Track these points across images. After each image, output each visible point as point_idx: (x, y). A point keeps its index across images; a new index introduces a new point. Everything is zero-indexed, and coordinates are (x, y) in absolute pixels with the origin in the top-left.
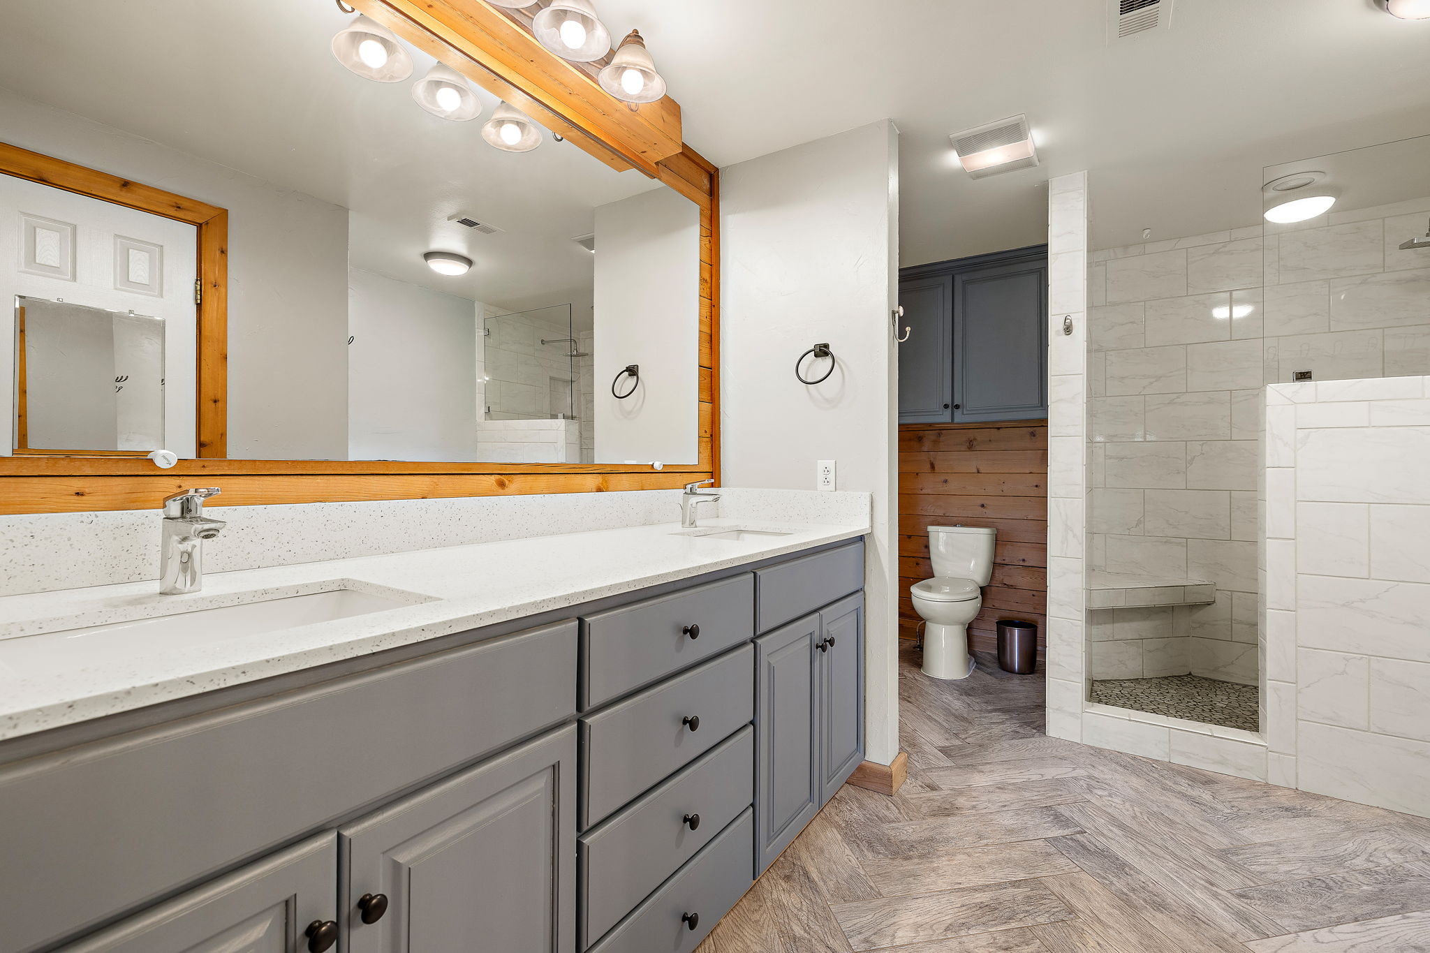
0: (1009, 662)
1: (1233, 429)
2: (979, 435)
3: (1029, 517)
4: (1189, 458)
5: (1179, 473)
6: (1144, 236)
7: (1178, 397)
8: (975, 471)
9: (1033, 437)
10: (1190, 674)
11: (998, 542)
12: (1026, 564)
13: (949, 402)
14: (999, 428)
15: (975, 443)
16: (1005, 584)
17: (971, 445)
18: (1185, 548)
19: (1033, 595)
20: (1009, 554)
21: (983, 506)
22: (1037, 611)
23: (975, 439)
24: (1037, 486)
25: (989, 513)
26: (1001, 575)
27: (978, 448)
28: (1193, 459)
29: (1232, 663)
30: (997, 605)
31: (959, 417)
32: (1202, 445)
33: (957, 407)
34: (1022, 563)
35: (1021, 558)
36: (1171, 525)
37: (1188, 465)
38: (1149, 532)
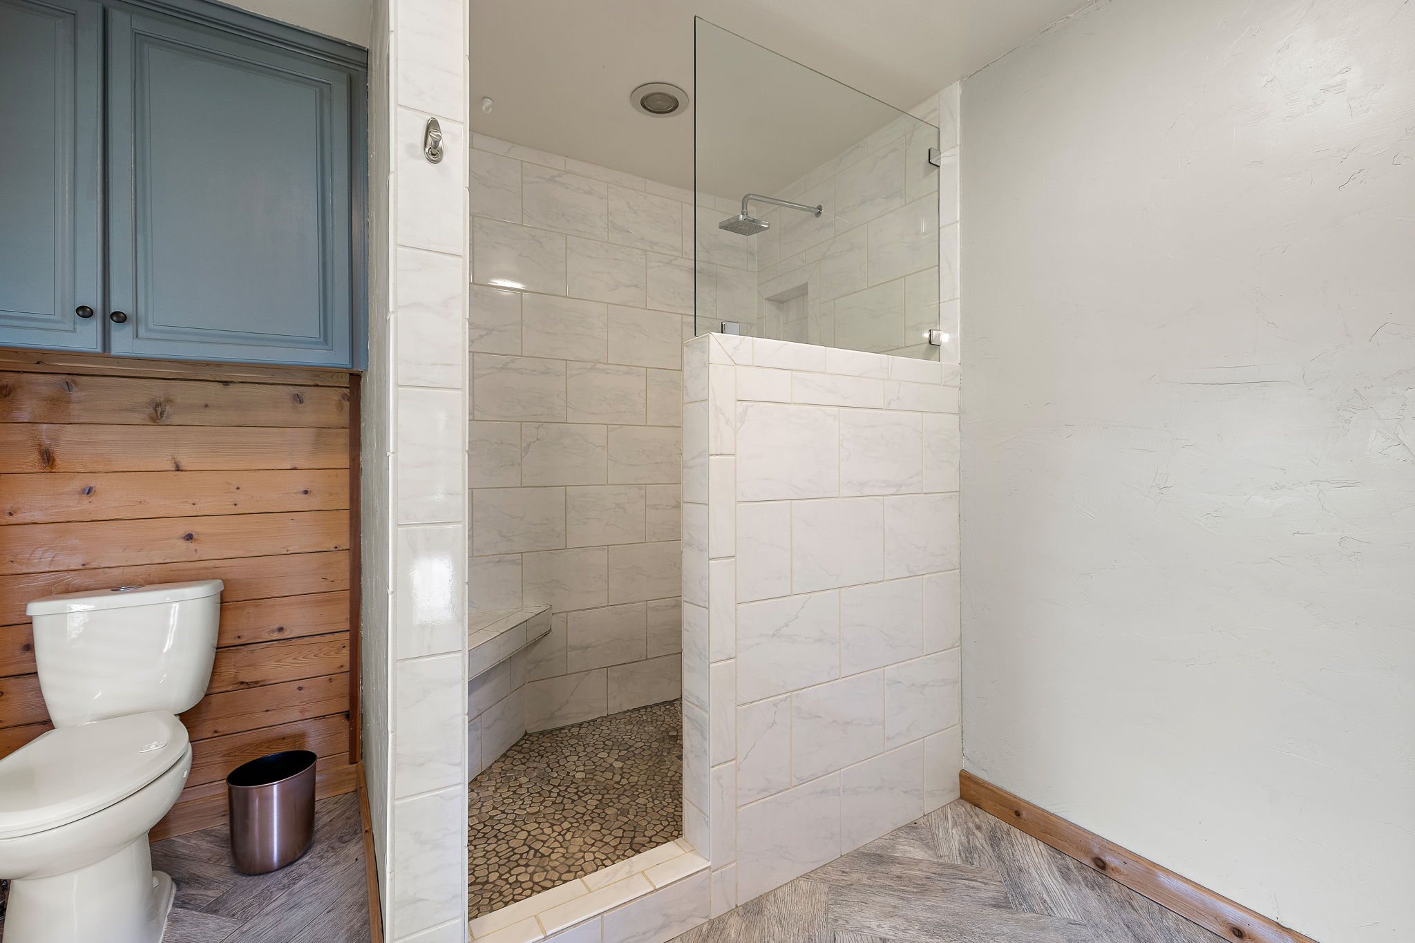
0: (258, 855)
1: (568, 408)
2: (183, 393)
3: (293, 549)
4: (524, 445)
5: (513, 465)
6: (484, 108)
7: (513, 361)
8: (171, 467)
9: (298, 405)
10: (526, 734)
11: (225, 604)
12: (286, 635)
13: (94, 302)
14: (226, 383)
15: (168, 408)
16: (242, 683)
17: (157, 414)
18: (520, 566)
19: (300, 689)
20: (247, 625)
21: (189, 537)
22: (307, 715)
23: (169, 401)
24: (306, 492)
25: (206, 551)
26: (234, 668)
27: (176, 419)
28: (529, 445)
29: (567, 702)
30: (223, 728)
31: (123, 342)
32: (538, 428)
33: (120, 318)
34: (276, 636)
35: (276, 626)
36: (505, 537)
37: (523, 454)
38: (479, 550)
